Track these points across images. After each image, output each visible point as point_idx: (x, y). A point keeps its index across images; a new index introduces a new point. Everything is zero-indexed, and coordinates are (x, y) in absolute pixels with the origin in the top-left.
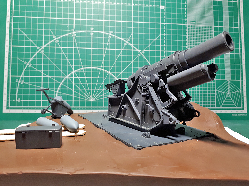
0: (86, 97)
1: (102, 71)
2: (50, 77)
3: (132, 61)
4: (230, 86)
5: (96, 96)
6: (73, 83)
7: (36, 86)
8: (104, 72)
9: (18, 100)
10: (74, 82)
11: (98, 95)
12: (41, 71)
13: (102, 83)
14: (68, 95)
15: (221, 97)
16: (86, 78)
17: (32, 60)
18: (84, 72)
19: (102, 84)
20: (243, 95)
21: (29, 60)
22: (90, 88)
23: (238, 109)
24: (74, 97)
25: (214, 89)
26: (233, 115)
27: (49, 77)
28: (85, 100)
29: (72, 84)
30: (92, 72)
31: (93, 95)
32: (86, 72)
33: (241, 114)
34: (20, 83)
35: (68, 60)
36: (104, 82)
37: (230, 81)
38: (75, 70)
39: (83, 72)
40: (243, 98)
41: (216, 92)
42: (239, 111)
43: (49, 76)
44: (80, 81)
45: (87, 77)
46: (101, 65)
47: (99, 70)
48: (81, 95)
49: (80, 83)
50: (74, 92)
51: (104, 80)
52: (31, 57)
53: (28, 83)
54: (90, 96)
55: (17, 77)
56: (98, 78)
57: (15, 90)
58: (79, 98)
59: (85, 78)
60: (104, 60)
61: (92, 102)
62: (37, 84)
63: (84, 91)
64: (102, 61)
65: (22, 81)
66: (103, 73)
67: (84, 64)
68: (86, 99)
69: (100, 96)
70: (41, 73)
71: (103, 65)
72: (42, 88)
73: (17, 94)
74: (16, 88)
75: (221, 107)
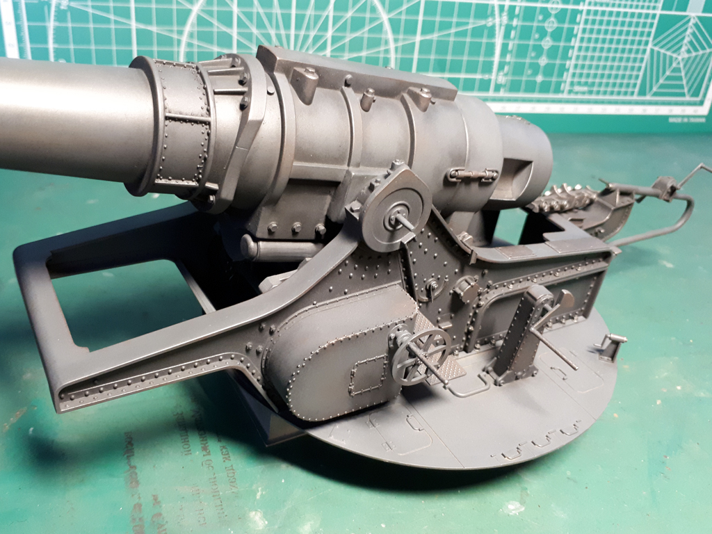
4: (693, 34)
6: (236, 10)
10: (238, 6)
13: (325, 10)
15: (659, 65)
19: (326, 14)
22: (287, 27)
23: (689, 104)
25: (647, 43)
29: (231, 13)
33: (690, 118)
34: (58, 6)
36: (331, 6)
37: (698, 16)
41: (648, 51)
42: (690, 111)
44: (256, 2)
49: (255, 11)
50: (238, 41)
51: (333, 1)
53: (87, 6)
62: (118, 11)
72: (134, 25)
73: (51, 46)
74: (47, 24)
75: (648, 98)
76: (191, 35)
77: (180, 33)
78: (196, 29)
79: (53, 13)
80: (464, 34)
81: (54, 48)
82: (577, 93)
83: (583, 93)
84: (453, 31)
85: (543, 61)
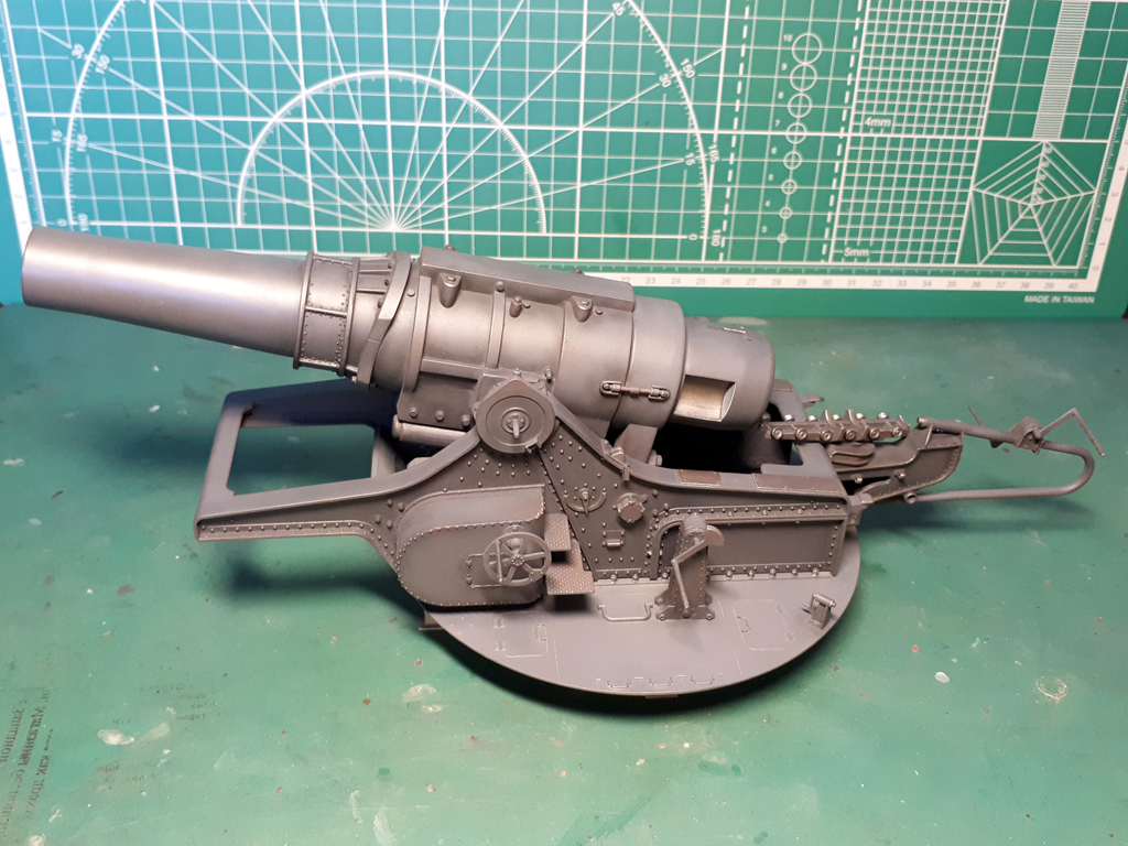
0: (369, 212)
1: (434, 90)
2: (201, 119)
3: (580, 38)
4: (1050, 169)
5: (410, 209)
6: (308, 149)
7: (143, 160)
8: (443, 97)
9: (76, 220)
10: (311, 145)
11: (419, 206)
12: (158, 92)
13: (435, 148)
14: (290, 201)
15: (989, 218)
16: (360, 122)
17: (108, 36)
18: (350, 94)
19: (437, 153)
20: (1100, 213)
21: (92, 36)
22: (383, 171)
23: (1059, 275)
24: (316, 212)
25: (966, 184)
26: (1028, 299)
27: (197, 122)
28: (363, 226)
29: (303, 153)
30: (387, 95)
31: (400, 205)
32: (359, 94)
33: (1065, 297)
34: (74, 148)
35: (272, 38)
36: (444, 143)
37: (1053, 143)
38: (308, 85)
39: (348, 97)
40: (1097, 226)
41: (970, 196)
42: (1062, 285)
43: (196, 113)
44: (335, 139)
45: (365, 117)
46: (428, 63)
47: (421, 87)
48: (345, 203)
49: (335, 150)
50: (314, 189)
51: (445, 136)
52: (101, 24)
53: (110, 148)
54: (383, 208)
55: (54, 123)
56: (418, 124)
57: (58, 178)
58: (336, 218)
59: (356, 126)
60: (441, 37)
61: (397, 234)
62: (149, 154)
63: (357, 185)
64: (434, 42)
65: (80, 137)
66: (439, 100)
67: (348, 55)
68: (367, 223)
69: (428, 209)
70: (158, 102)
71: (438, 62)
72: (172, 170)
73: (68, 197)
74: (62, 171)
75: (980, 265)
76: (249, 183)
77: (235, 180)
78: (255, 174)
79: (68, 157)
80: (651, 177)
81: (72, 199)
82: (850, 259)
83: (862, 259)
84: (632, 173)
85: (786, 213)
